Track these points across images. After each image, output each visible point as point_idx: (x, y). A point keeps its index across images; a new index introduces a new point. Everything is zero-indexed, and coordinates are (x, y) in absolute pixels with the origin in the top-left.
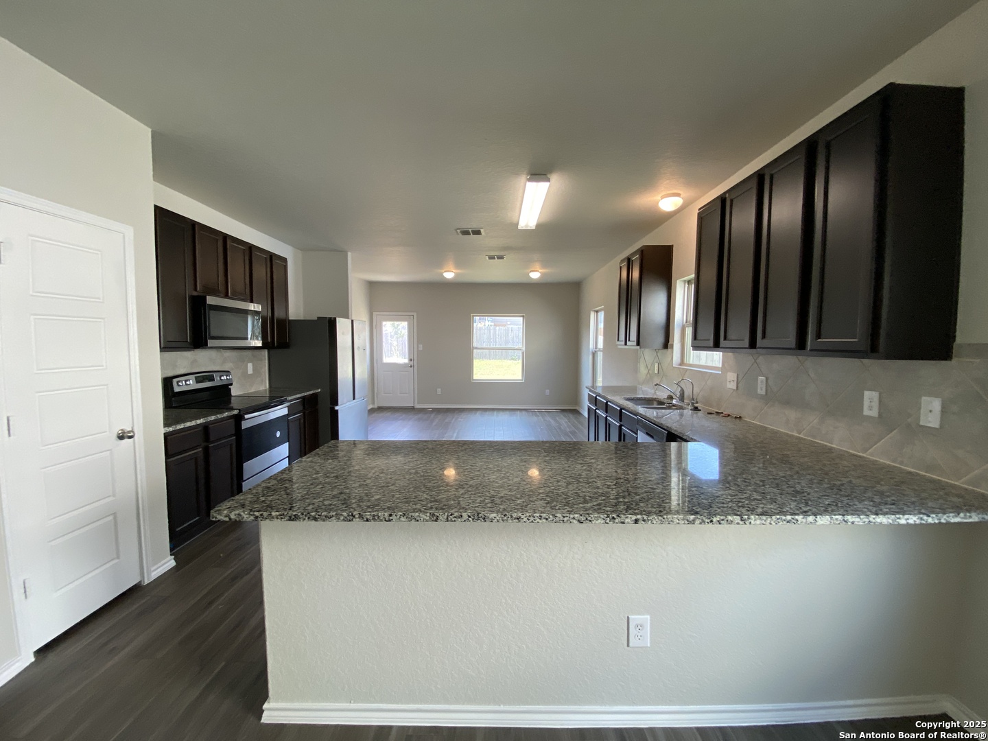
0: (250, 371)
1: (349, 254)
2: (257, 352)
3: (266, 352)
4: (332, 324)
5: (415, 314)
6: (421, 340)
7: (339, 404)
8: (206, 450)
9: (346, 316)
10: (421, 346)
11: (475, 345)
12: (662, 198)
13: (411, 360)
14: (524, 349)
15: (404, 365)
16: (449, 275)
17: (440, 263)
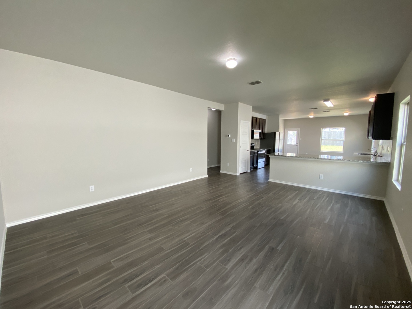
0: (257, 144)
1: (280, 115)
2: (258, 140)
3: (259, 140)
4: (275, 133)
5: (300, 129)
6: (301, 137)
7: (275, 152)
8: (254, 155)
9: (278, 131)
10: (301, 139)
11: (322, 139)
12: (370, 98)
13: (297, 143)
14: (344, 140)
15: (295, 145)
16: (311, 116)
17: (308, 113)
